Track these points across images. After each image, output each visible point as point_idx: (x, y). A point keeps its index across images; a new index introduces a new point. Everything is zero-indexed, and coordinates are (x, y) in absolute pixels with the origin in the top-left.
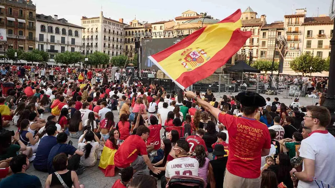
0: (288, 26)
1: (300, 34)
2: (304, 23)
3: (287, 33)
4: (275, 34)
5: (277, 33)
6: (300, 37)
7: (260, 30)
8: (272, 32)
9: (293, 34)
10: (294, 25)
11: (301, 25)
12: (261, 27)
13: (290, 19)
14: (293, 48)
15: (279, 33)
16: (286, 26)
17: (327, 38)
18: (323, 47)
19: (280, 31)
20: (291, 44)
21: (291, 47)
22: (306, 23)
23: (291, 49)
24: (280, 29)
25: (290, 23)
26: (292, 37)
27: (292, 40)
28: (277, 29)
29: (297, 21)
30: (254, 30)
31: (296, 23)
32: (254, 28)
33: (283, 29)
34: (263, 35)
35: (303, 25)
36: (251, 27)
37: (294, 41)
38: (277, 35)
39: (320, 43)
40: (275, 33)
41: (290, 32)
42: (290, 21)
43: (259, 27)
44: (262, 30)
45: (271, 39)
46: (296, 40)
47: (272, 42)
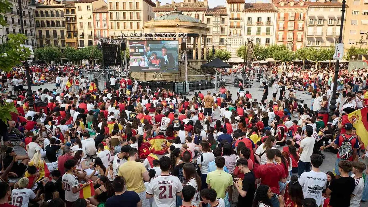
0: (231, 12)
1: (241, 20)
2: (245, 10)
3: (230, 19)
4: (219, 20)
5: (221, 19)
6: (242, 24)
7: (204, 16)
8: (216, 18)
9: (235, 20)
10: (236, 11)
11: (242, 11)
12: (206, 12)
13: (233, 5)
14: (236, 35)
15: (223, 20)
16: (228, 13)
17: (264, 25)
18: (261, 34)
19: (223, 17)
20: (234, 31)
21: (234, 34)
22: (247, 10)
23: (234, 36)
24: (224, 15)
25: (232, 9)
26: (235, 24)
27: (235, 27)
28: (221, 15)
29: (239, 7)
30: (198, 15)
31: (237, 9)
32: (199, 12)
33: (226, 15)
34: (208, 21)
35: (244, 11)
36: (195, 12)
37: (237, 27)
38: (221, 21)
39: (259, 30)
40: (219, 18)
41: (233, 19)
42: (232, 7)
43: (203, 12)
44: (206, 15)
45: (215, 25)
46: (238, 27)
47: (216, 28)
